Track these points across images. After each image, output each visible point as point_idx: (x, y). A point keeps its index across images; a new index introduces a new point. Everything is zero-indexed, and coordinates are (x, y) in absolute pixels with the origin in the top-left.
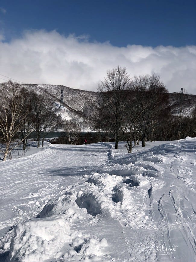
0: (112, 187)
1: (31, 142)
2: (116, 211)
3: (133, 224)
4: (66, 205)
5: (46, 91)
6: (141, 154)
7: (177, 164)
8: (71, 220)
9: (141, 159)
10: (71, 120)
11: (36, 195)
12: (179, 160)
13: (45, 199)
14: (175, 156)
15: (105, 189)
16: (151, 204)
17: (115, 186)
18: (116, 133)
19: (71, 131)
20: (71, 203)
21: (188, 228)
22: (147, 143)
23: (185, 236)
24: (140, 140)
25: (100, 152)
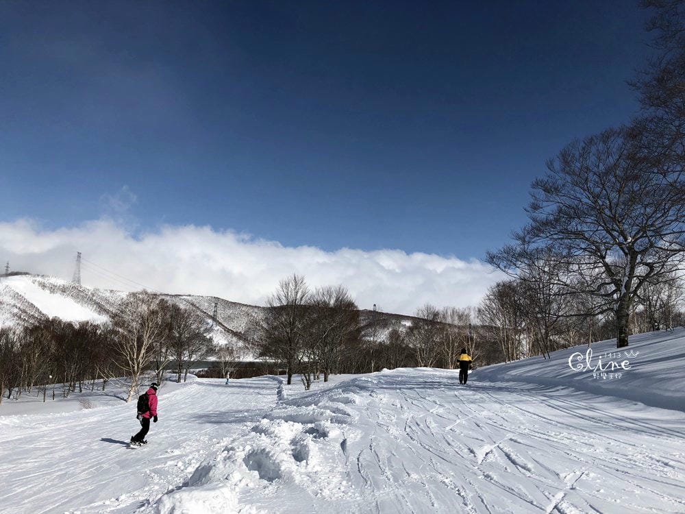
0: (289, 439)
1: (169, 375)
2: (301, 474)
3: (326, 492)
4: (229, 466)
5: (193, 304)
6: (324, 392)
7: (376, 407)
8: (237, 489)
9: (326, 399)
10: (226, 345)
11: (177, 452)
12: (377, 400)
13: (190, 457)
14: (370, 395)
15: (281, 442)
16: (348, 464)
17: (292, 437)
18: (289, 362)
19: (227, 359)
20: (238, 463)
21: (403, 496)
22: (331, 376)
23: (400, 508)
24: (322, 372)
25: (267, 389)
